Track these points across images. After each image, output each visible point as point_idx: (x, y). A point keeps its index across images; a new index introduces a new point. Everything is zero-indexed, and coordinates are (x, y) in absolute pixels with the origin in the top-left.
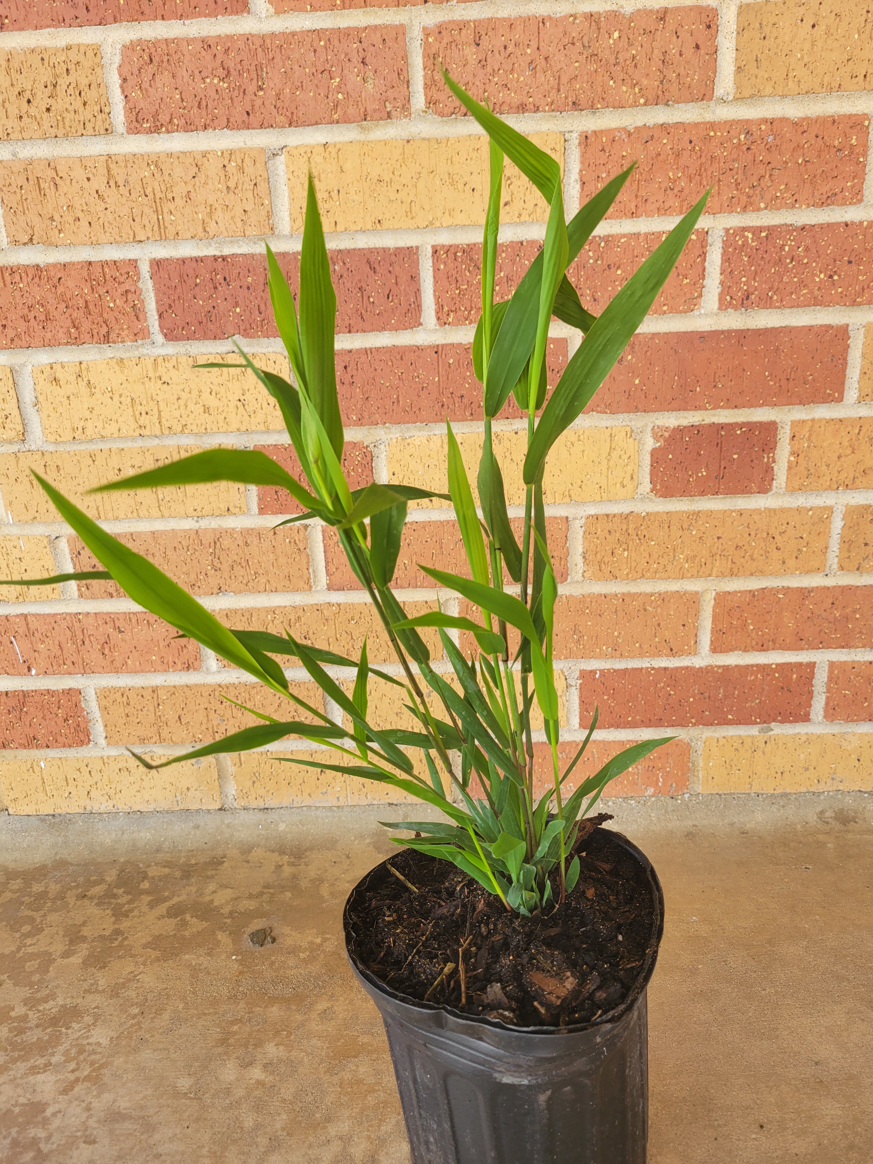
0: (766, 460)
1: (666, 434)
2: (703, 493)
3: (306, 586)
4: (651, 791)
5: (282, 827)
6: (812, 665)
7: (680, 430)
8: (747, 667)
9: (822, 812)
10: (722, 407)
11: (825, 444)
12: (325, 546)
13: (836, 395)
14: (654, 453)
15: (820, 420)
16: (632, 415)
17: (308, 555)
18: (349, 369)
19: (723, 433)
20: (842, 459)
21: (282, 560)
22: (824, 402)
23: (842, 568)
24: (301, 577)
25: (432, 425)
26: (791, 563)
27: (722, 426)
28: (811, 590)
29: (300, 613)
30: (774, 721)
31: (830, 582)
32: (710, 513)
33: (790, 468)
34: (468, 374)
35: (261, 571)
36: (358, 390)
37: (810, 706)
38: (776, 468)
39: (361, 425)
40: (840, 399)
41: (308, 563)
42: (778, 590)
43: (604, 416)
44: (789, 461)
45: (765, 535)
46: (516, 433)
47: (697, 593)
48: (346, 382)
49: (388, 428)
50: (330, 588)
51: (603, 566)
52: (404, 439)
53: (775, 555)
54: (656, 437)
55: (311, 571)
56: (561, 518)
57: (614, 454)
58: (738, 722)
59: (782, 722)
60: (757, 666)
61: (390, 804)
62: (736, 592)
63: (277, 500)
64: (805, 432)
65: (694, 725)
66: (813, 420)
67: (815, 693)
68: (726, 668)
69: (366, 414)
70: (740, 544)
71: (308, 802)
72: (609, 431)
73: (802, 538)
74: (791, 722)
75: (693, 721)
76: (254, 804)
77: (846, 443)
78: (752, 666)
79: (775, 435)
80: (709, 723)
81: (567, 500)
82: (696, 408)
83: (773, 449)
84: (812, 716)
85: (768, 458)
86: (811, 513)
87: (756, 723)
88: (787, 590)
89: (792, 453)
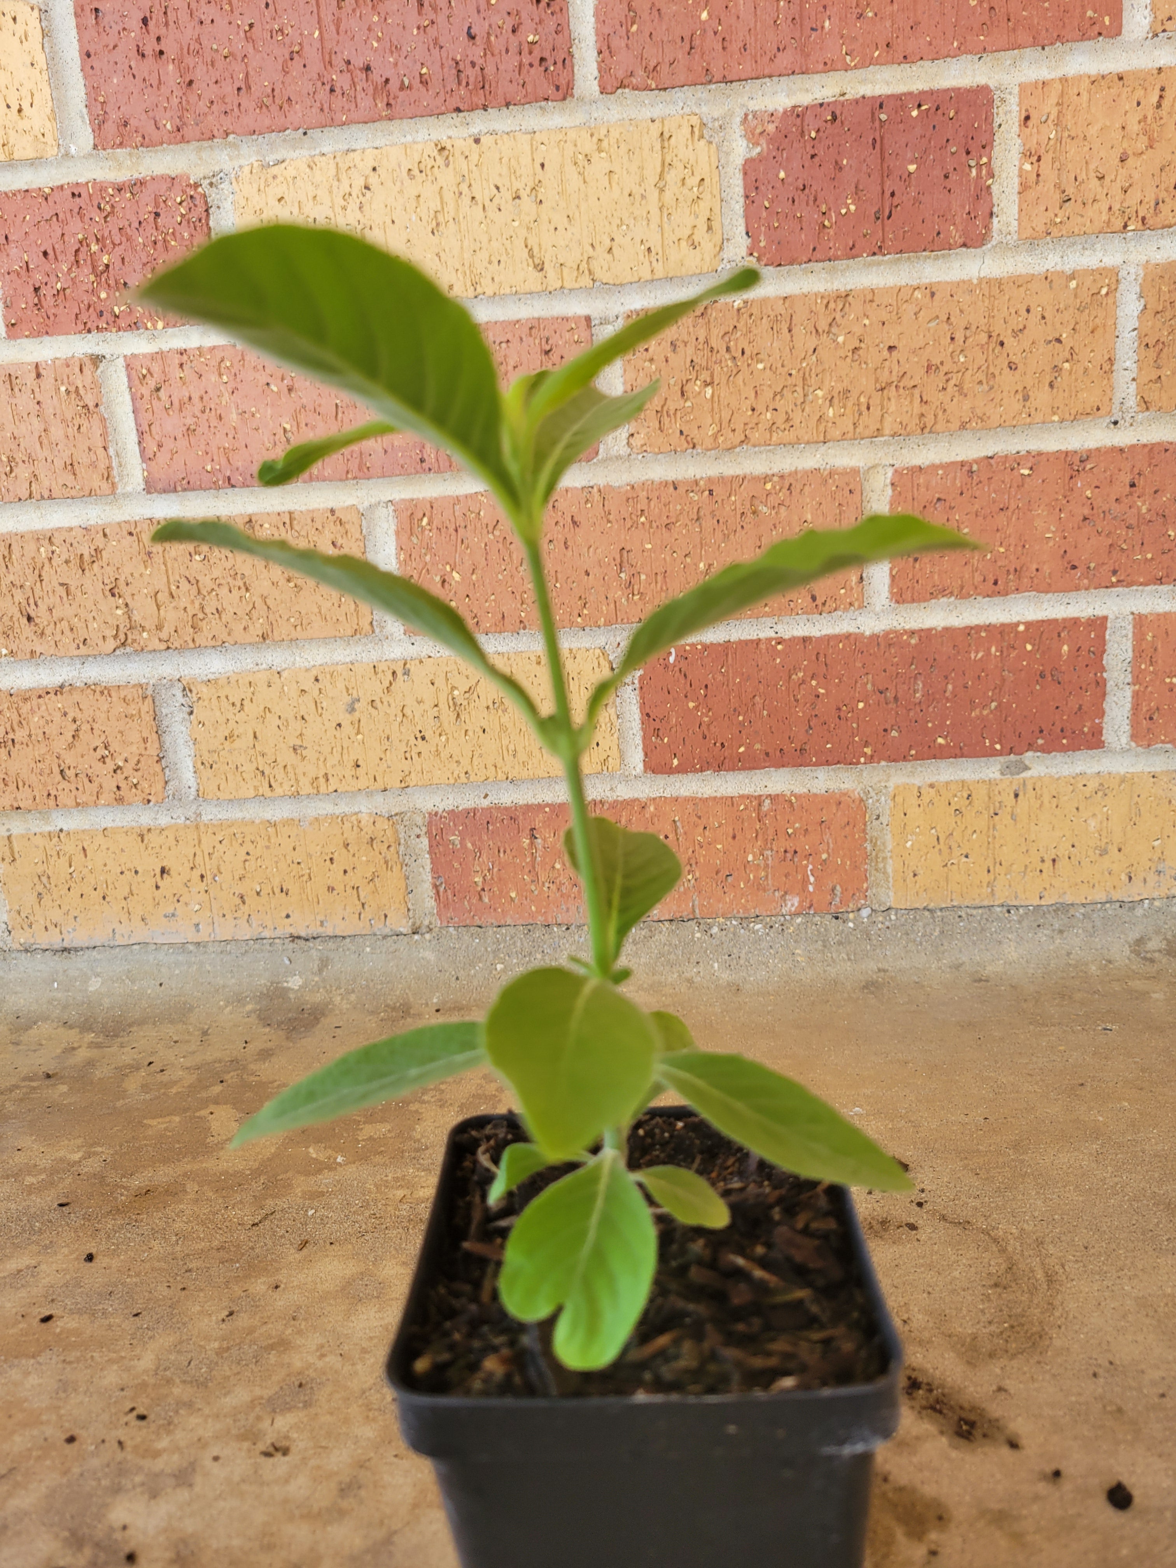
0: (974, 172)
1: (771, 128)
2: (852, 252)
3: (105, 485)
4: (792, 903)
5: (94, 985)
6: (1099, 624)
7: (798, 114)
8: (969, 631)
9: (1140, 941)
10: (877, 62)
11: (1093, 131)
12: (133, 400)
13: (1107, 20)
14: (749, 167)
15: (1079, 78)
16: (701, 92)
17: (103, 420)
18: (151, 24)
19: (883, 117)
20: (1130, 162)
21: (57, 432)
22: (1084, 37)
23: (1145, 404)
24: (93, 465)
25: (314, 133)
26: (1042, 397)
27: (880, 103)
28: (1085, 457)
29: (100, 541)
30: (1031, 747)
31: (1123, 438)
32: (871, 297)
33: (1024, 188)
34: (376, 18)
35: (19, 456)
36: (171, 67)
37: (1102, 714)
38: (995, 189)
39: (184, 140)
40: (1115, 31)
41: (104, 435)
42: (1018, 460)
43: (645, 96)
44: (1021, 173)
45: (983, 338)
46: (477, 141)
47: (855, 471)
48: (148, 51)
49: (234, 146)
50: (150, 487)
51: (666, 420)
52: (265, 166)
53: (1007, 380)
54: (752, 136)
55: (111, 452)
56: (576, 319)
57: (672, 177)
58: (957, 752)
59: (1046, 750)
60: (988, 628)
61: (294, 938)
62: (934, 467)
63: (38, 306)
64: (1049, 107)
65: (871, 759)
66: (1064, 80)
67: (1110, 685)
68: (926, 635)
69: (190, 118)
70: (936, 361)
71: (141, 934)
72: (655, 130)
73: (1059, 341)
74: (1064, 749)
75: (868, 750)
76: (44, 940)
77: (1134, 127)
78: (978, 628)
79: (989, 119)
80: (899, 756)
81: (586, 281)
82: (828, 67)
83: (986, 146)
84: (1108, 736)
85: (979, 166)
86: (1073, 284)
87: (994, 753)
88: (1037, 459)
89: (1027, 155)
